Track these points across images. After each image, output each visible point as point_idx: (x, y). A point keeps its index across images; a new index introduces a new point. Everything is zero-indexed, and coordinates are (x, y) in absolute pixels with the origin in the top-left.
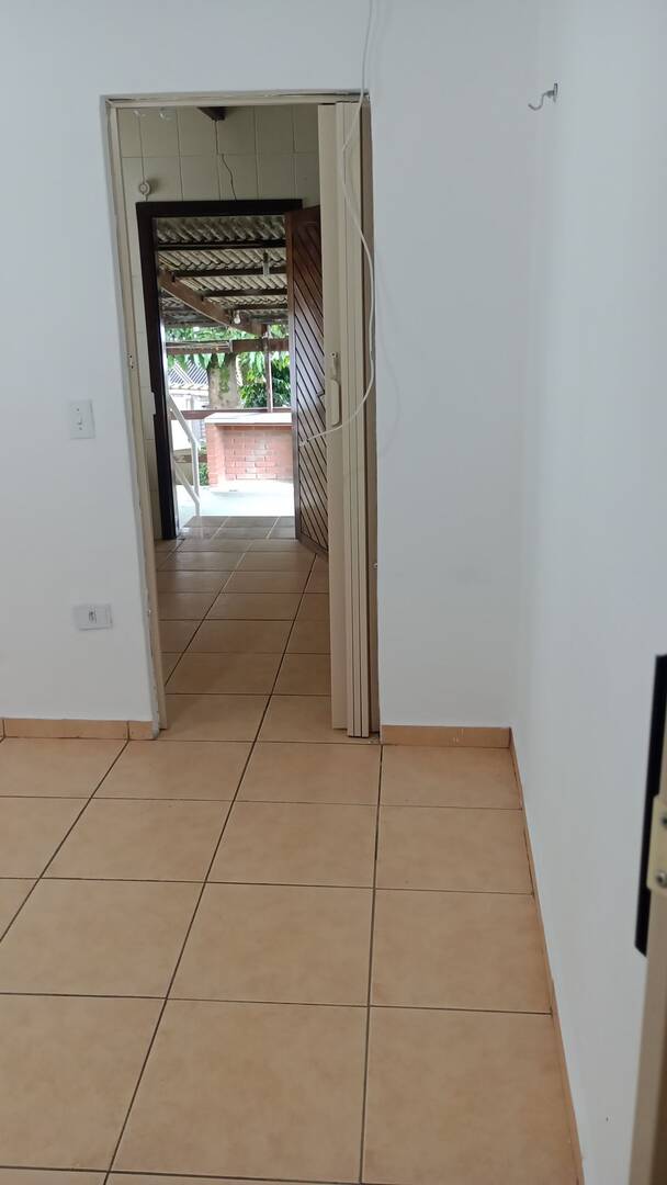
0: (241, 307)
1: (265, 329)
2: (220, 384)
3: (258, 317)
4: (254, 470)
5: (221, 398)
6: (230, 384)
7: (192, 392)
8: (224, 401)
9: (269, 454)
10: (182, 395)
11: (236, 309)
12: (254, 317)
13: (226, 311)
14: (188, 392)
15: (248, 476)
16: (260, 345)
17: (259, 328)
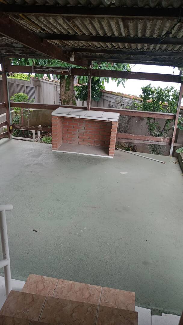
0: (75, 50)
1: (90, 64)
2: (66, 87)
3: (87, 57)
4: (78, 139)
5: (66, 93)
6: (70, 87)
7: (57, 84)
8: (67, 95)
9: (86, 132)
10: (53, 84)
11: (72, 51)
12: (84, 56)
13: (65, 52)
14: (55, 83)
15: (74, 142)
16: (86, 72)
17: (87, 63)
